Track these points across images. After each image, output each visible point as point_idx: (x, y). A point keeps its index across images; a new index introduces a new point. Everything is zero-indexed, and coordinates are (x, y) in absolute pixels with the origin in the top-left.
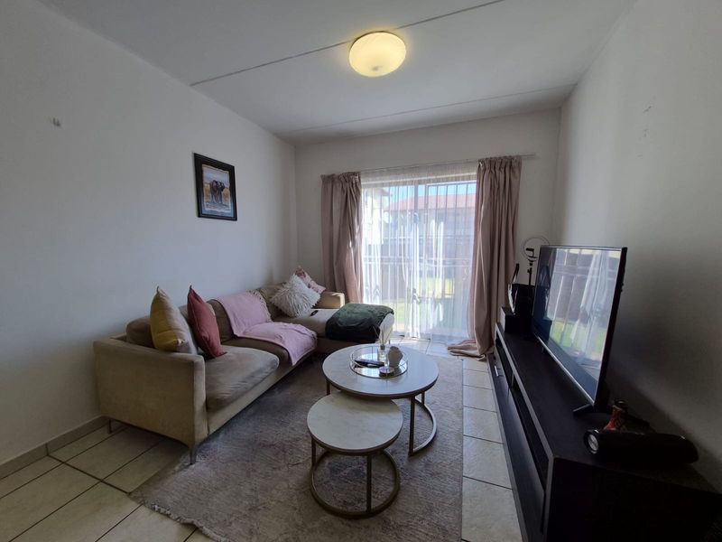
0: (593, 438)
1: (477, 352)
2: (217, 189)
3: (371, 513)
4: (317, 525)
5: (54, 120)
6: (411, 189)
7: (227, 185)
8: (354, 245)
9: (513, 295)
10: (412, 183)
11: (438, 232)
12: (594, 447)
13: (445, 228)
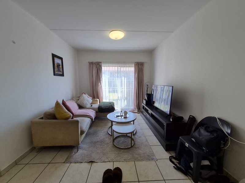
0: (171, 119)
1: (136, 112)
2: (58, 66)
3: (132, 147)
4: (122, 152)
5: (13, 41)
6: (116, 68)
7: (61, 64)
8: (100, 84)
9: (147, 96)
10: (117, 66)
11: (124, 80)
12: (171, 120)
13: (127, 79)
